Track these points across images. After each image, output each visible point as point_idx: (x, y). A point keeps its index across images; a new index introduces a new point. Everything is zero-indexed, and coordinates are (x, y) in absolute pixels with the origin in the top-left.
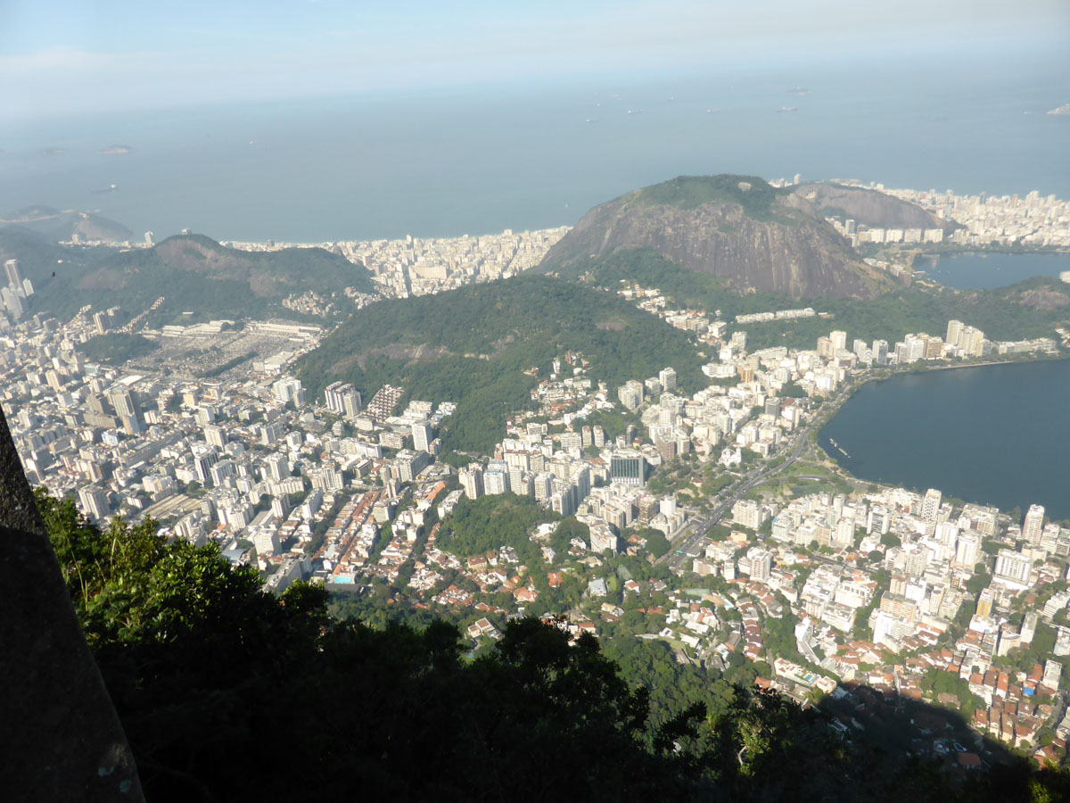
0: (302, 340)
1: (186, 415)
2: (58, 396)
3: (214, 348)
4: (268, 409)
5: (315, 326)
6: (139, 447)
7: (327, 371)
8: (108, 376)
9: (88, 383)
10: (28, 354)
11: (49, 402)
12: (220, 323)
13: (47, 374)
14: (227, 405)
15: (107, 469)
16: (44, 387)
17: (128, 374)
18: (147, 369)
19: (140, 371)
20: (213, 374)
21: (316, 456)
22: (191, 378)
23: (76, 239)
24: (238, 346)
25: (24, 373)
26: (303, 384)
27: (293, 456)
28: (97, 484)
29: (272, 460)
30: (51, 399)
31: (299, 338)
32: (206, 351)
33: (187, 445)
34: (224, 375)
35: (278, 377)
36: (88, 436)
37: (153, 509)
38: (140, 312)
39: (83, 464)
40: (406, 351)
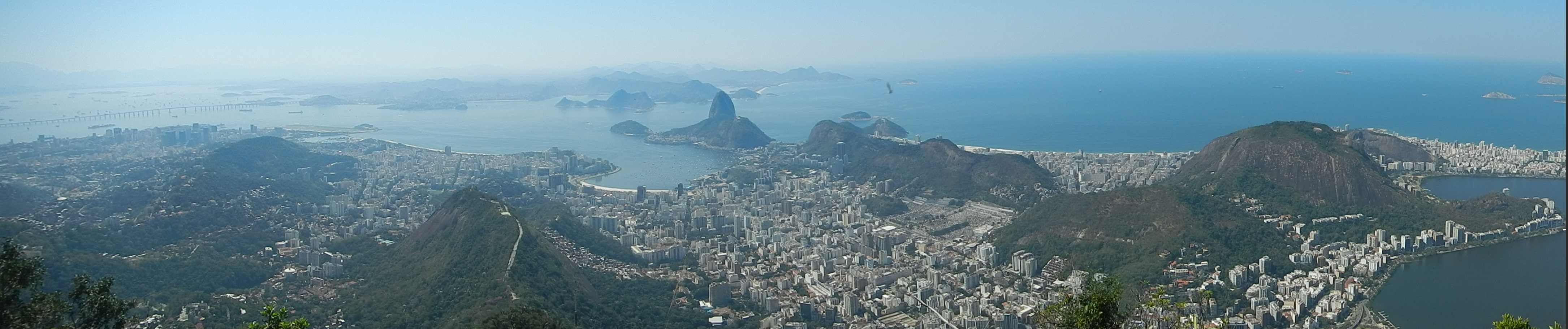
0: (1000, 218)
1: (917, 258)
2: (846, 229)
3: (942, 216)
4: (971, 264)
5: (1010, 209)
6: (885, 274)
7: (1014, 243)
8: (877, 223)
9: (864, 225)
10: (836, 201)
11: (840, 232)
12: (949, 199)
13: (843, 215)
14: (944, 256)
15: (862, 284)
16: (839, 222)
17: (888, 224)
18: (900, 223)
19: (895, 224)
20: (938, 234)
21: (1000, 303)
22: (925, 234)
23: (876, 135)
24: (957, 217)
25: (831, 211)
26: (996, 250)
27: (984, 300)
28: (854, 292)
29: (969, 300)
30: (842, 231)
31: (998, 216)
32: (937, 217)
33: (914, 279)
34: (946, 236)
35: (981, 242)
36: (856, 260)
37: (884, 319)
38: (903, 185)
39: (850, 277)
40: (1073, 232)
